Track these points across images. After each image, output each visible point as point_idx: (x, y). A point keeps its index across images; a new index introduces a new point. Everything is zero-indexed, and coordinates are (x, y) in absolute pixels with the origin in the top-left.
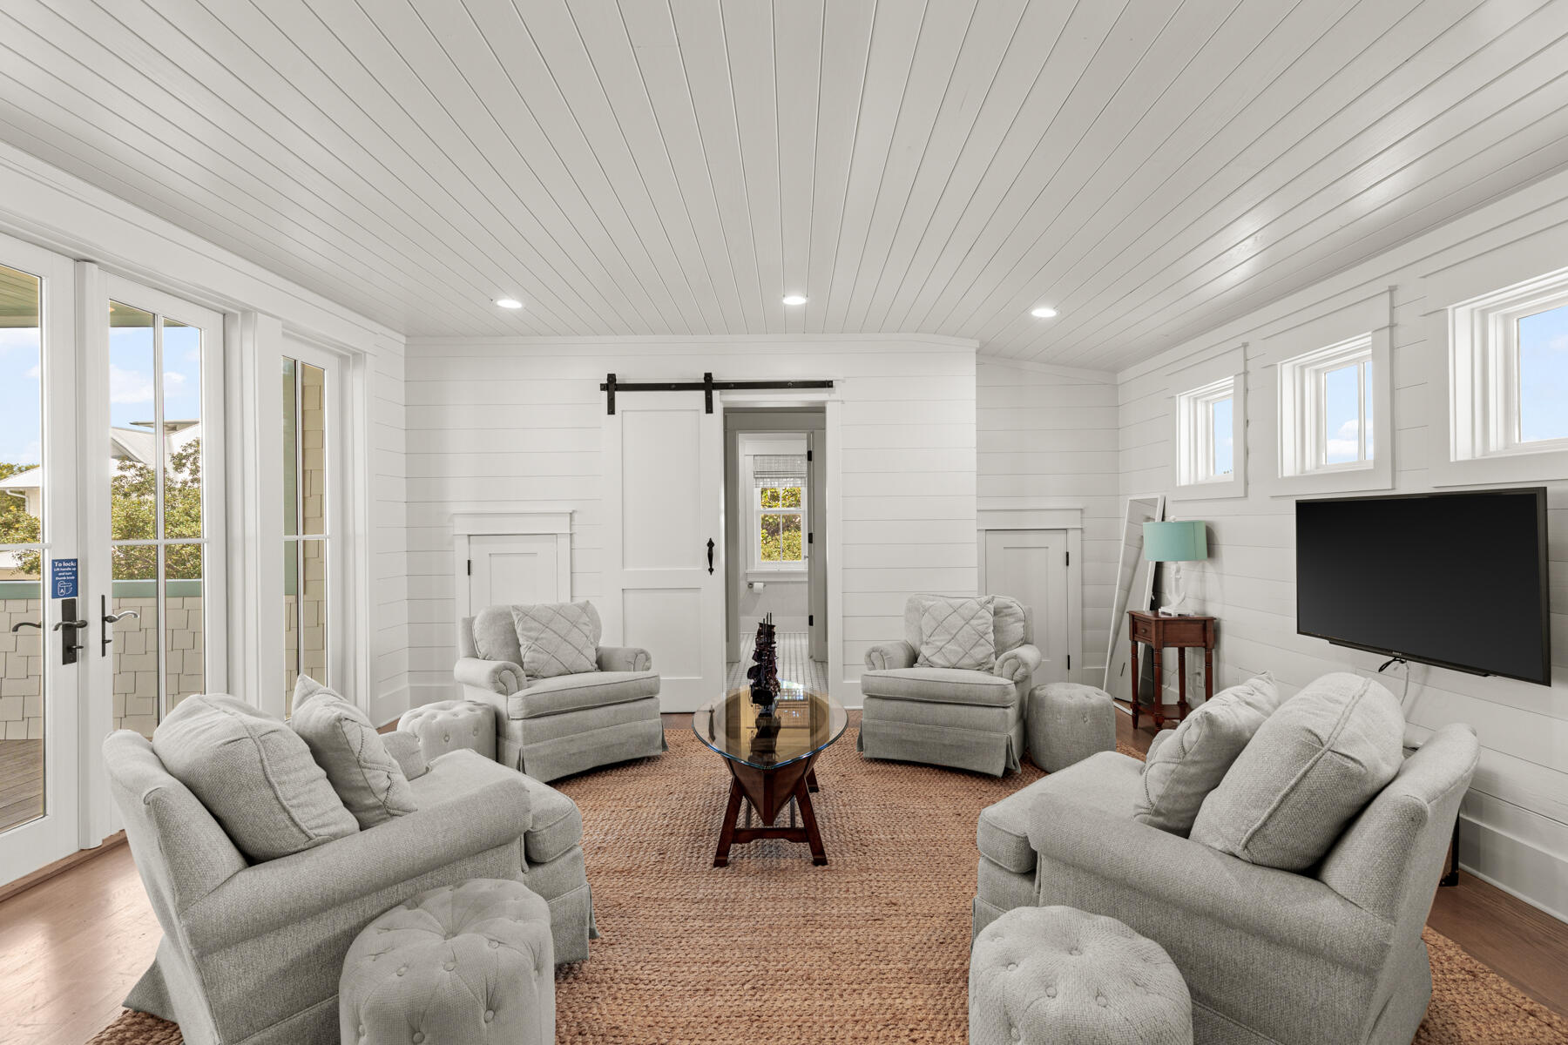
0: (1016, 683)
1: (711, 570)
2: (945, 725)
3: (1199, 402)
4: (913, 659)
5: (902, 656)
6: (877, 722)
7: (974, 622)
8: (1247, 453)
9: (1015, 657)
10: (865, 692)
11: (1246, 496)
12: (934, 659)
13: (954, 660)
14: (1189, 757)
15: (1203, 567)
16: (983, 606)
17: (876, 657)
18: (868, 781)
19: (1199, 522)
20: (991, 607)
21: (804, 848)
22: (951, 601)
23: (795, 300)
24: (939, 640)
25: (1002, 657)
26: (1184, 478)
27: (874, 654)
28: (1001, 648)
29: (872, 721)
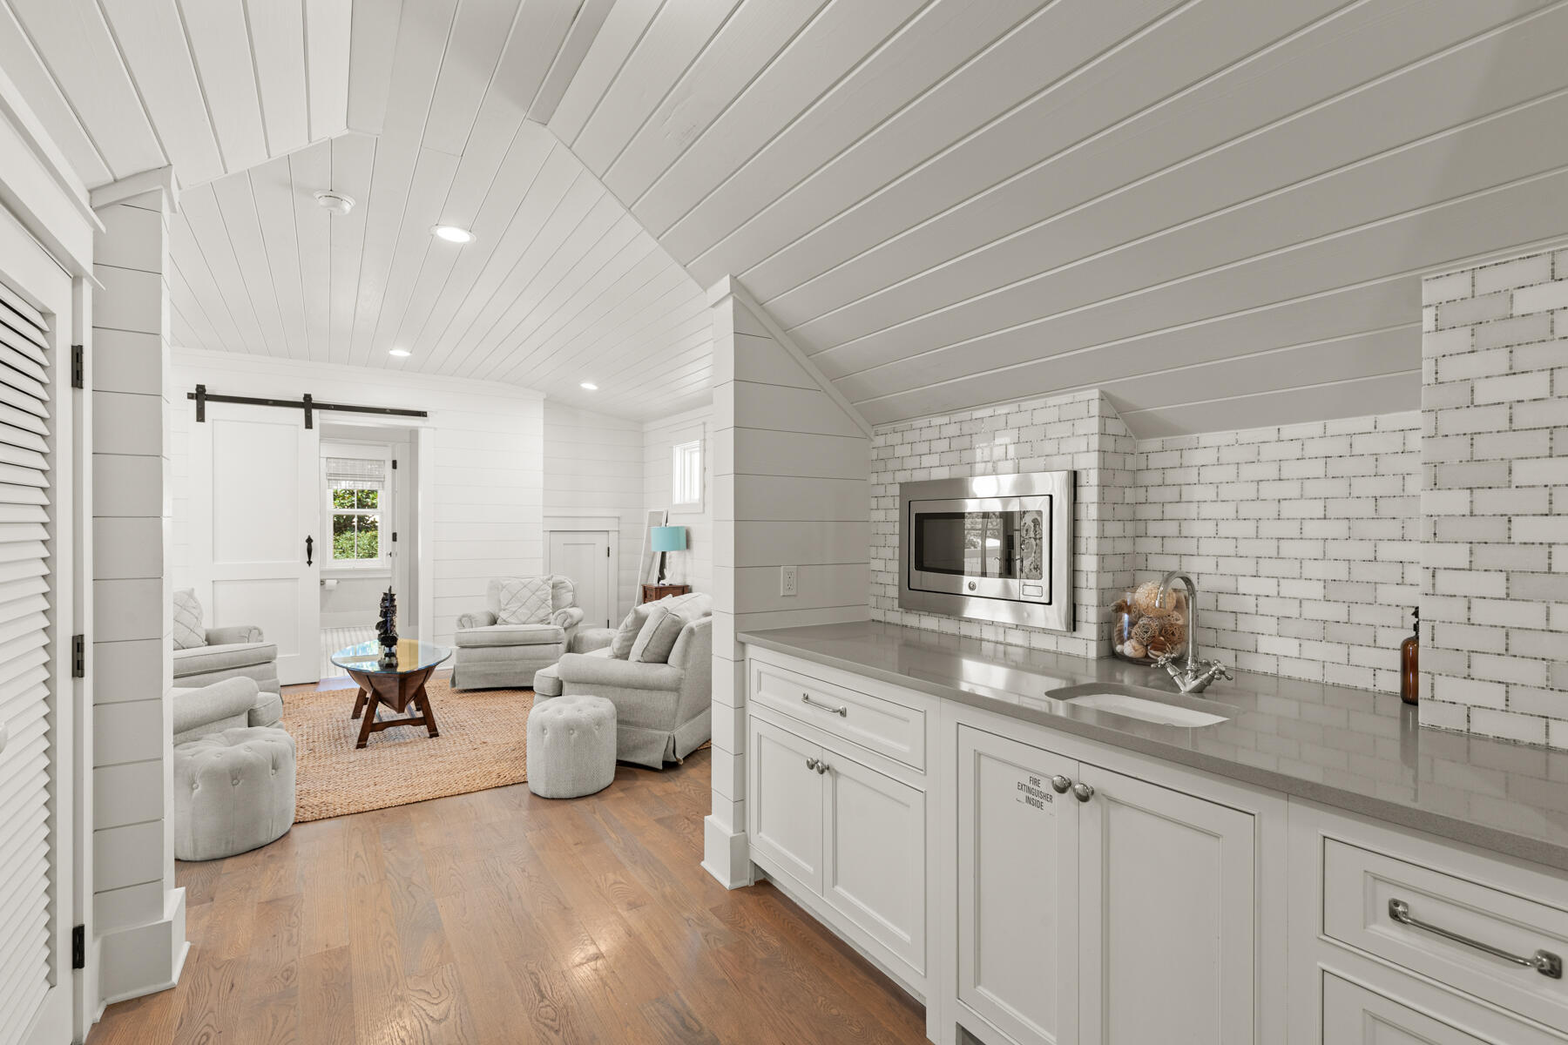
0: (565, 629)
1: (310, 563)
2: (516, 660)
3: (686, 452)
4: (494, 622)
5: (486, 619)
6: (466, 664)
7: (539, 593)
8: (705, 487)
9: (565, 612)
10: (457, 644)
11: (704, 512)
12: (509, 620)
13: (524, 620)
14: (629, 629)
15: (685, 555)
16: (545, 582)
17: (465, 620)
18: (462, 702)
19: (682, 527)
20: (551, 582)
21: (424, 728)
22: (523, 580)
23: (399, 353)
24: (513, 607)
25: (557, 613)
26: (677, 500)
27: (464, 619)
28: (555, 608)
29: (463, 664)
